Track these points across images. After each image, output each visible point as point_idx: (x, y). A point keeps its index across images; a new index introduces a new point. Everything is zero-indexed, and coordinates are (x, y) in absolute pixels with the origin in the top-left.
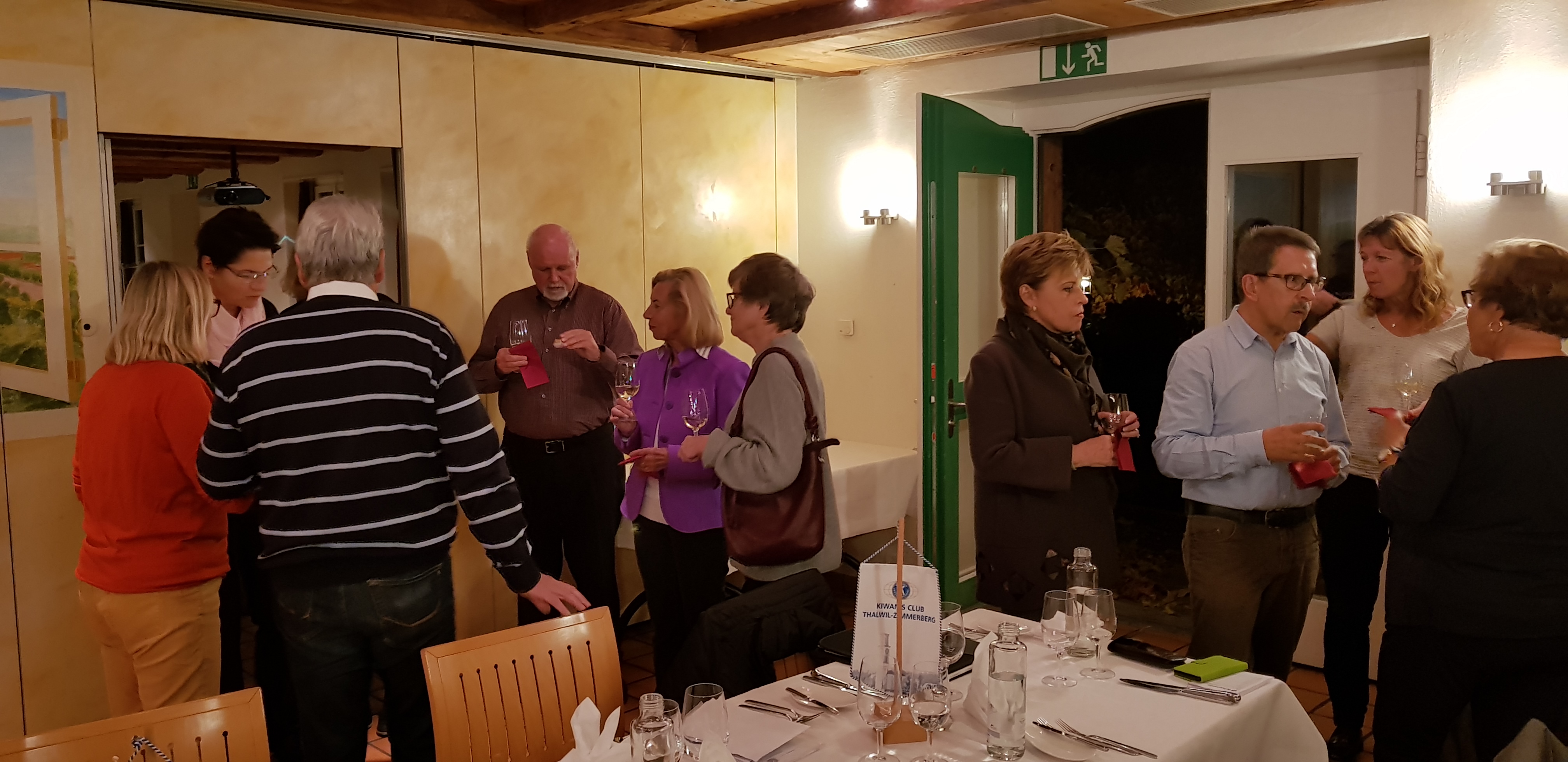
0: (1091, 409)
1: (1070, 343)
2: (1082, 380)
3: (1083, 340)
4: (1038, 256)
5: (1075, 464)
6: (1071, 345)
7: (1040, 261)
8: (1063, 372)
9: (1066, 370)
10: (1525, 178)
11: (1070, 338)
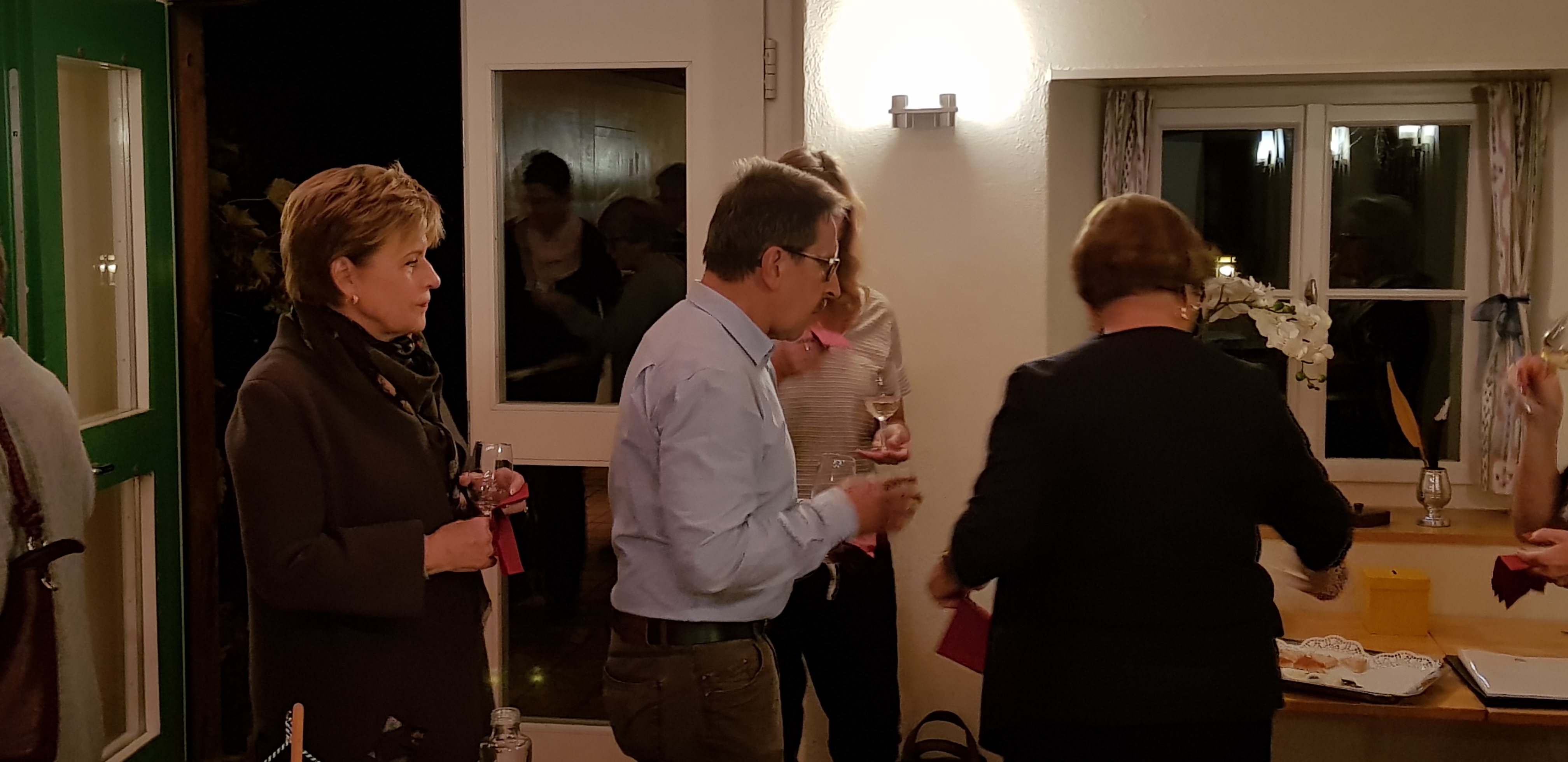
0: (448, 468)
1: (408, 357)
2: (431, 419)
3: (427, 350)
4: (361, 210)
5: (428, 570)
6: (410, 360)
7: (365, 218)
8: (401, 407)
9: (407, 405)
10: (935, 104)
11: (407, 349)
